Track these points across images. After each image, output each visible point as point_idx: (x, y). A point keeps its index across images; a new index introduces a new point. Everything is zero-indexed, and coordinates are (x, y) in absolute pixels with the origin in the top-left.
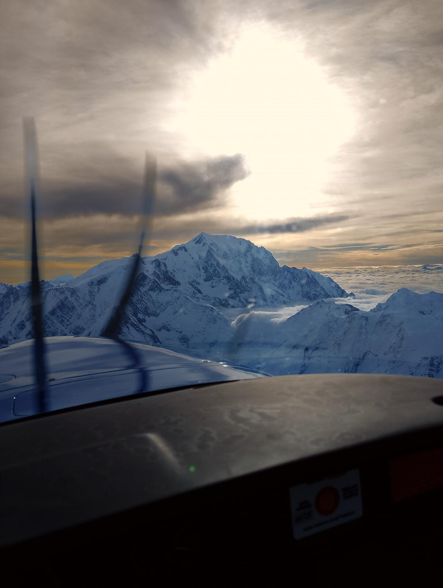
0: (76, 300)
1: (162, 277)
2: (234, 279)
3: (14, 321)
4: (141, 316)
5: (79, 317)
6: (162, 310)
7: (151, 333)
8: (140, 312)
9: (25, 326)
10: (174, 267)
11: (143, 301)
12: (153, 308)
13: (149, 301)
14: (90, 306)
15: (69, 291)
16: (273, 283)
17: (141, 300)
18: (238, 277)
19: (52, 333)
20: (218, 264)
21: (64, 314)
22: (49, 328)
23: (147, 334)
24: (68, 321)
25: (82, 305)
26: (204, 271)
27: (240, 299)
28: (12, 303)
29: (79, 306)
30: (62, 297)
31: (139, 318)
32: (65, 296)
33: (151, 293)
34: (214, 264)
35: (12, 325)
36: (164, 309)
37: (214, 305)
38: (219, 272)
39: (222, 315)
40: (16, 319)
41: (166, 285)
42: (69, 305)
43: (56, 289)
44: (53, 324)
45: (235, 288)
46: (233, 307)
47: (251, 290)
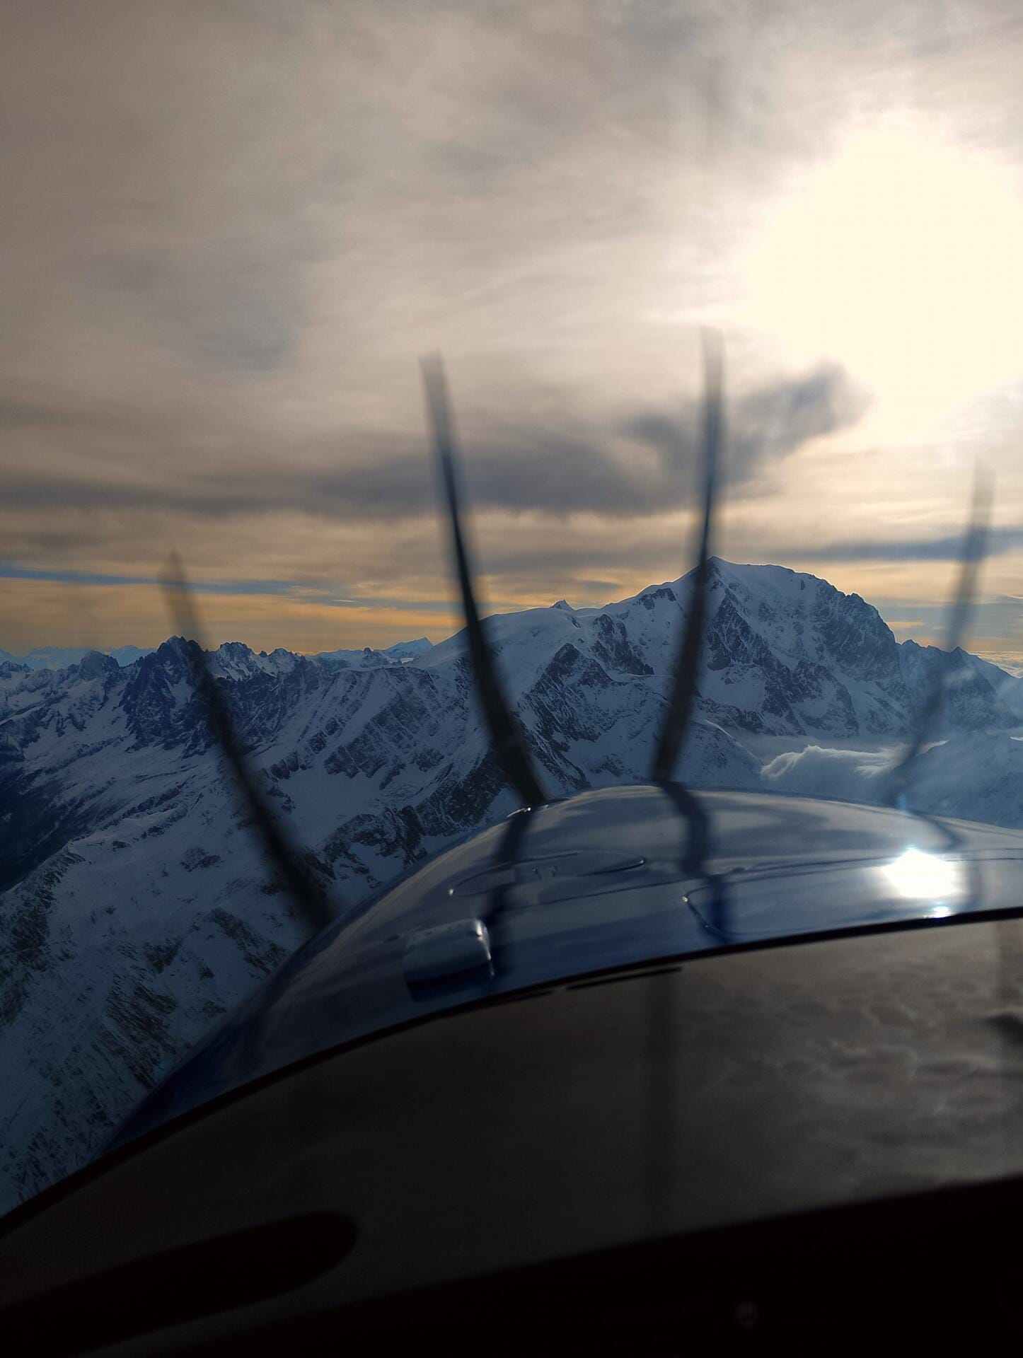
0: (428, 695)
1: (612, 655)
2: (780, 665)
3: (305, 732)
4: (558, 737)
5: (434, 729)
6: (605, 727)
7: (577, 776)
8: (558, 728)
9: (324, 744)
10: (643, 635)
11: (566, 703)
12: (587, 722)
13: (579, 705)
14: (458, 710)
15: (416, 675)
16: (878, 681)
17: (562, 702)
18: (792, 665)
19: (377, 760)
20: (745, 629)
21: (403, 724)
22: (371, 750)
23: (571, 778)
24: (410, 737)
25: (440, 707)
26: (711, 646)
27: (791, 713)
28: (302, 692)
29: (434, 709)
30: (401, 687)
31: (555, 742)
32: (408, 685)
33: (584, 688)
34: (736, 631)
35: (299, 740)
36: (610, 725)
37: (725, 724)
38: (746, 648)
39: (739, 750)
40: (307, 727)
41: (619, 673)
42: (415, 705)
43: (391, 670)
44: (381, 743)
45: (780, 687)
46: (771, 732)
47: (819, 695)
